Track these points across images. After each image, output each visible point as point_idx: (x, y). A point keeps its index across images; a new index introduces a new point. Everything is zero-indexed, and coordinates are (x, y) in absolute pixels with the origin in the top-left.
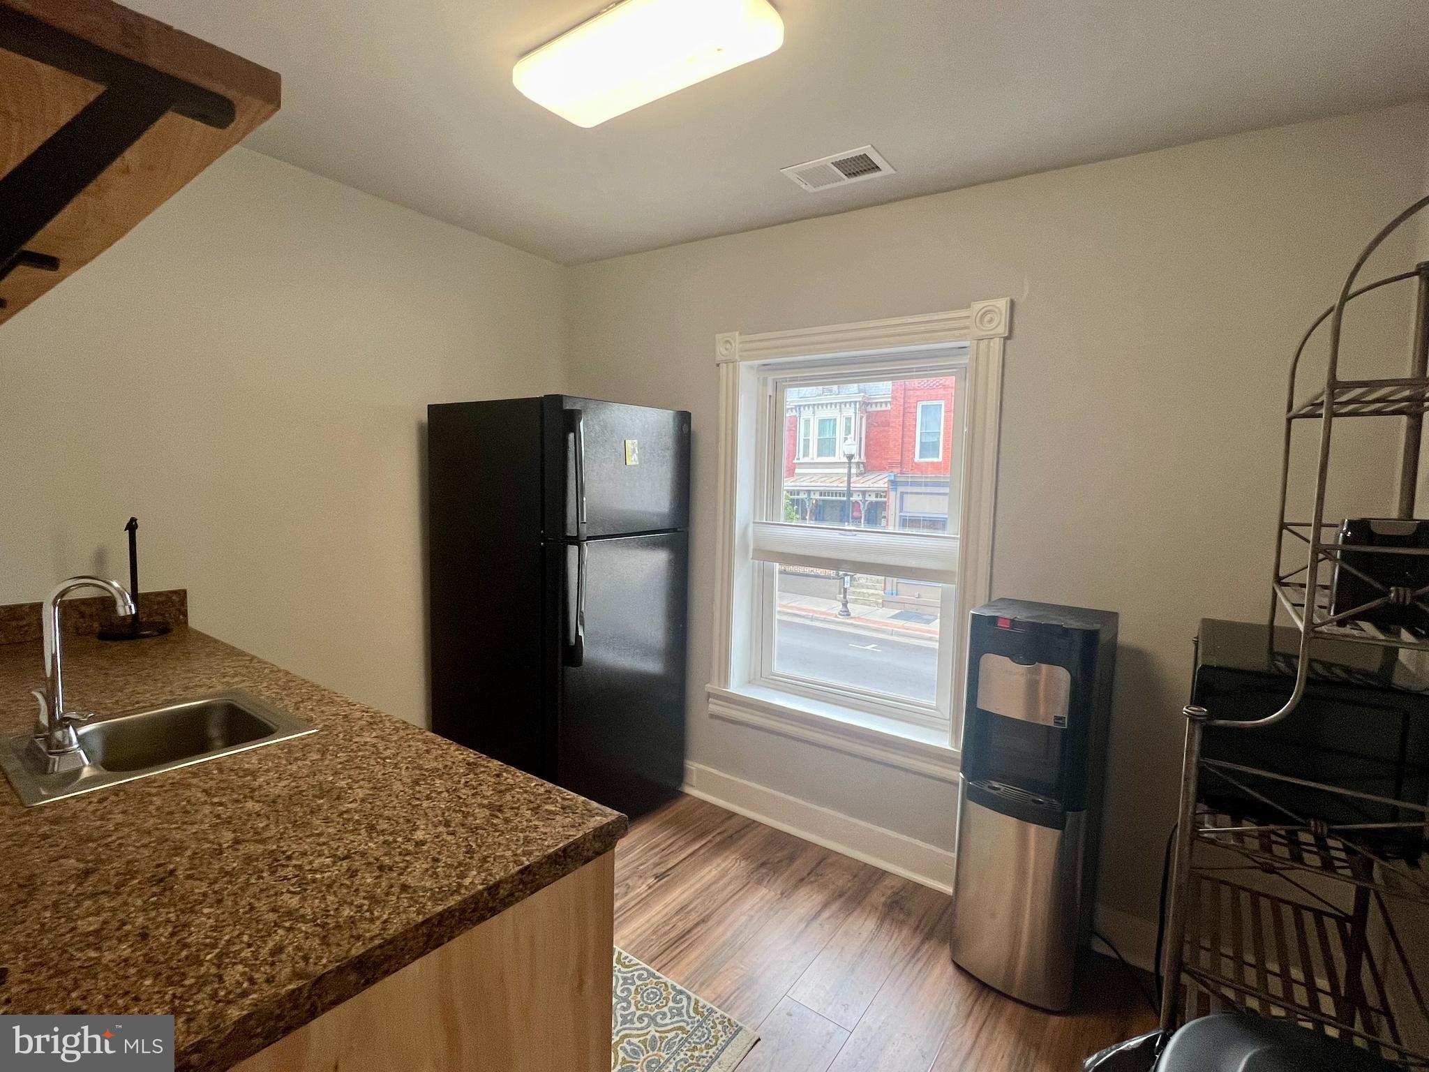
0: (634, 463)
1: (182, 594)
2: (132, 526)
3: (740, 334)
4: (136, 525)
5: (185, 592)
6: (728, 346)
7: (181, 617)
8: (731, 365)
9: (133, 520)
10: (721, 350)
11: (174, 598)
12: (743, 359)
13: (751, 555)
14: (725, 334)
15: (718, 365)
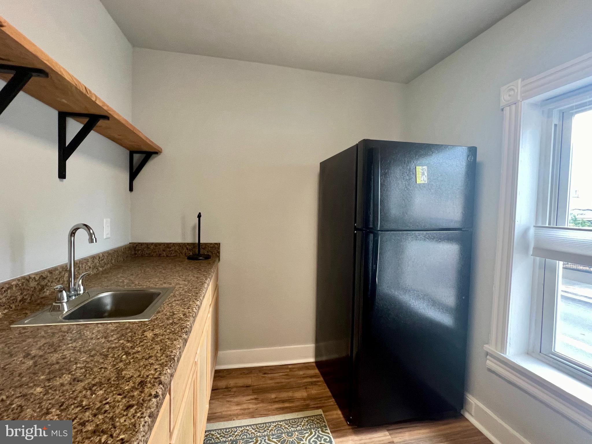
0: (423, 182)
1: (218, 245)
2: (199, 216)
3: (523, 80)
4: (201, 215)
5: (220, 244)
6: (512, 93)
7: (218, 254)
8: (513, 107)
9: (200, 213)
10: (505, 98)
11: (216, 246)
12: (524, 98)
13: (531, 252)
14: (508, 85)
15: (502, 110)
